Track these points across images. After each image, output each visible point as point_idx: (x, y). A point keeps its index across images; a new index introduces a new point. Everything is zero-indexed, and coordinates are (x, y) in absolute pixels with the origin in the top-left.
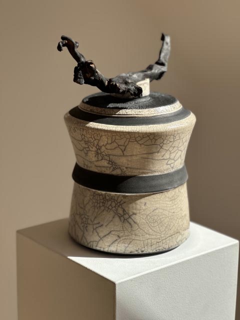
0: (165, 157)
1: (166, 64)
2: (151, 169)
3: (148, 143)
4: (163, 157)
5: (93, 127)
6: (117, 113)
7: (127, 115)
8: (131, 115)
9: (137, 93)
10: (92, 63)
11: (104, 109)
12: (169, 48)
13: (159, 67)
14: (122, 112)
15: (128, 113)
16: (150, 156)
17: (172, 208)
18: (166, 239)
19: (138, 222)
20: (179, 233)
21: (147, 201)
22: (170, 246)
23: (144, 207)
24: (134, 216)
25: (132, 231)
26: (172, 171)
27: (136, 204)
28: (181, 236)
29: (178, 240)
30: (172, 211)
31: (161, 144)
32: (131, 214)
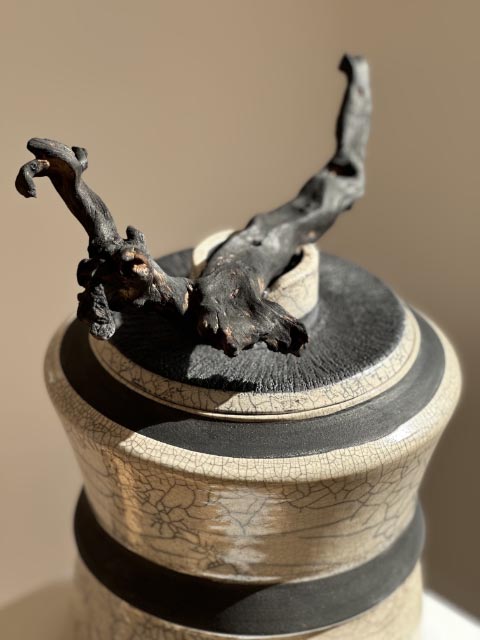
0: (371, 523)
1: (360, 165)
2: (328, 560)
3: (323, 503)
4: (366, 523)
5: (145, 456)
6: (222, 407)
7: (256, 414)
8: (271, 413)
9: (288, 343)
10: (139, 262)
11: (177, 385)
12: (369, 108)
13: (343, 183)
14: (239, 403)
15: (259, 410)
16: (327, 531)
26: (387, 545)
31: (365, 498)
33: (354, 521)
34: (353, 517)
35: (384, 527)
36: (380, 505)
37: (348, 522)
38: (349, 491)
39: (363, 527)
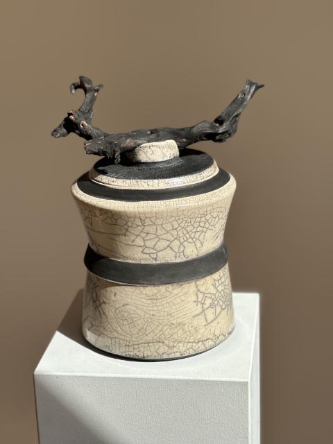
0: (136, 243)
2: (122, 253)
4: (133, 242)
16: (116, 238)
17: (151, 309)
18: (138, 344)
19: (107, 314)
20: (163, 342)
21: (117, 291)
22: (145, 355)
23: (113, 298)
24: (103, 305)
25: (101, 322)
26: (154, 262)
27: (106, 291)
28: (166, 348)
29: (161, 351)
30: (151, 313)
31: (126, 227)
32: (102, 301)
33: (127, 238)
34: (125, 235)
35: (147, 251)
36: (137, 236)
37: (123, 237)
38: (116, 220)
39: (133, 244)
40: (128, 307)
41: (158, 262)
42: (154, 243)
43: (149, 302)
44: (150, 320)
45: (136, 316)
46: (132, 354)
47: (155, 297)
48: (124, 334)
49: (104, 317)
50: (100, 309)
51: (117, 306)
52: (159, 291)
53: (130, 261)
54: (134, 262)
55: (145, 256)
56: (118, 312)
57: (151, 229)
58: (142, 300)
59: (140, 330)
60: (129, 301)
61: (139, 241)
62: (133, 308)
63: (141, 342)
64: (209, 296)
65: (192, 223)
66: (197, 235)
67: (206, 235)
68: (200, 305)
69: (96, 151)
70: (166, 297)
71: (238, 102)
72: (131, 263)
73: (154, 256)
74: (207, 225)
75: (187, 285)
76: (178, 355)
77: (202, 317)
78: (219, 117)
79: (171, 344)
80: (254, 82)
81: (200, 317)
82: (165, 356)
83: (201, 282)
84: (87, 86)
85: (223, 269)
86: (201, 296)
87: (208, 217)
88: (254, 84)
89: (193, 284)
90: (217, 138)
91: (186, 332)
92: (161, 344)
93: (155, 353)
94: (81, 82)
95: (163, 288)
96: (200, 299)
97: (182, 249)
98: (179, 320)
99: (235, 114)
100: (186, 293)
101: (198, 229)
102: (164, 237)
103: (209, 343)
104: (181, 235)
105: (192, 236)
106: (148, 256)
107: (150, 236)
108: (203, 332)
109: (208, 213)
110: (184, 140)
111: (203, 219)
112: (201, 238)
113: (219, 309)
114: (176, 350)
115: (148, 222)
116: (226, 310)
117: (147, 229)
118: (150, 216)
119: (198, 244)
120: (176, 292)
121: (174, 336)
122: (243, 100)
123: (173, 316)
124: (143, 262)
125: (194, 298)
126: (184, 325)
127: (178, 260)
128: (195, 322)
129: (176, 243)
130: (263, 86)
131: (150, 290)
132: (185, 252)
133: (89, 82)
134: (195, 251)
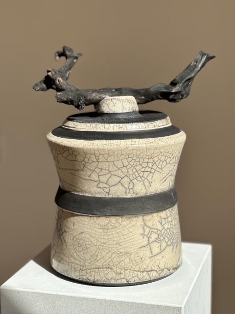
0: (92, 178)
2: (80, 188)
3: (70, 158)
15: (69, 125)
16: (76, 173)
17: (102, 237)
18: (90, 269)
19: (67, 241)
20: (112, 269)
21: (75, 221)
22: (96, 279)
23: (72, 227)
24: (64, 234)
25: (62, 249)
26: (107, 196)
27: (67, 221)
28: (114, 274)
29: (109, 276)
30: (102, 241)
31: (83, 162)
32: (63, 231)
33: (84, 173)
34: (82, 170)
35: (101, 185)
36: (93, 171)
37: (82, 172)
38: (76, 156)
39: (89, 178)
40: (83, 235)
41: (111, 196)
42: (107, 179)
43: (101, 231)
44: (101, 248)
45: (90, 243)
46: (84, 277)
47: (106, 227)
48: (79, 259)
49: (64, 244)
50: (62, 237)
51: (75, 234)
52: (110, 222)
53: (87, 195)
54: (90, 195)
55: (99, 190)
56: (75, 239)
57: (104, 165)
58: (95, 229)
59: (92, 256)
60: (85, 229)
61: (94, 177)
62: (87, 236)
63: (93, 267)
64: (155, 231)
65: (141, 162)
66: (145, 175)
67: (154, 176)
68: (146, 238)
69: (65, 99)
70: (115, 227)
71: (190, 68)
72: (87, 196)
73: (107, 190)
74: (155, 167)
75: (135, 219)
76: (124, 282)
77: (147, 249)
78: (174, 80)
79: (119, 271)
80: (205, 53)
81: (146, 249)
82: (113, 282)
83: (148, 217)
84: (68, 53)
85: (170, 209)
86: (147, 230)
87: (156, 159)
88: (206, 54)
89: (140, 218)
90: (171, 97)
91: (132, 261)
92: (110, 270)
93: (104, 278)
94: (63, 50)
95: (113, 220)
96: (146, 233)
97: (131, 186)
98: (127, 250)
99: (188, 78)
100: (134, 226)
101: (146, 170)
102: (115, 173)
103: (154, 275)
104: (131, 173)
105: (141, 175)
106: (102, 190)
107: (103, 172)
108: (148, 263)
109: (156, 155)
110: (143, 97)
111: (151, 160)
112: (149, 178)
113: (164, 245)
114: (122, 276)
115: (101, 158)
116: (171, 247)
117: (100, 165)
118: (103, 153)
119: (147, 184)
120: (125, 224)
121: (122, 264)
122: (195, 66)
123: (121, 246)
124: (97, 196)
125: (141, 231)
126: (131, 255)
127: (129, 196)
128: (141, 253)
129: (126, 180)
130: (214, 57)
131: (103, 221)
132: (135, 189)
133: (71, 50)
134: (144, 189)
